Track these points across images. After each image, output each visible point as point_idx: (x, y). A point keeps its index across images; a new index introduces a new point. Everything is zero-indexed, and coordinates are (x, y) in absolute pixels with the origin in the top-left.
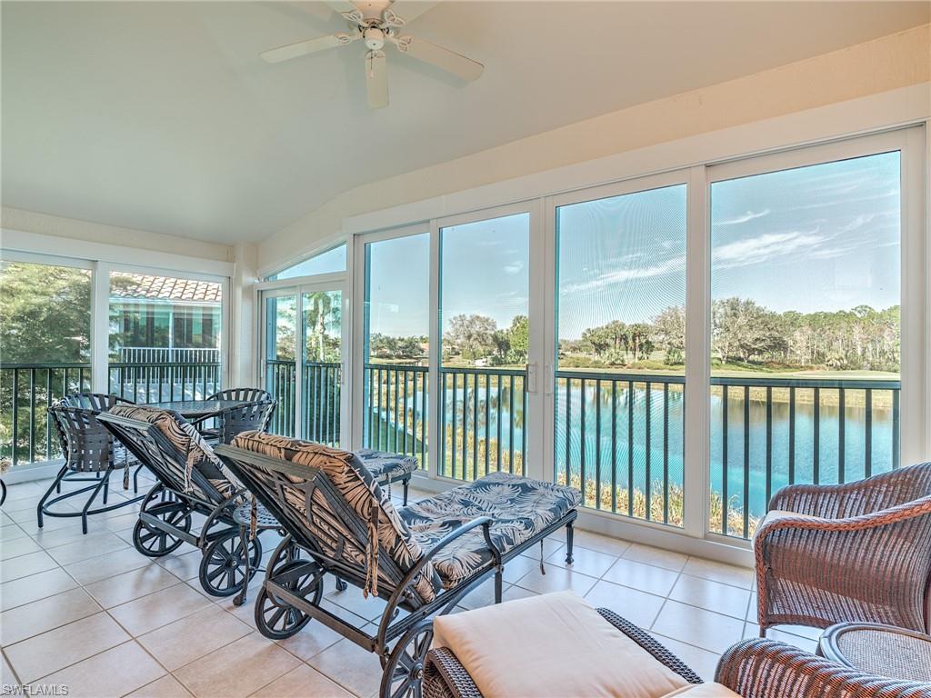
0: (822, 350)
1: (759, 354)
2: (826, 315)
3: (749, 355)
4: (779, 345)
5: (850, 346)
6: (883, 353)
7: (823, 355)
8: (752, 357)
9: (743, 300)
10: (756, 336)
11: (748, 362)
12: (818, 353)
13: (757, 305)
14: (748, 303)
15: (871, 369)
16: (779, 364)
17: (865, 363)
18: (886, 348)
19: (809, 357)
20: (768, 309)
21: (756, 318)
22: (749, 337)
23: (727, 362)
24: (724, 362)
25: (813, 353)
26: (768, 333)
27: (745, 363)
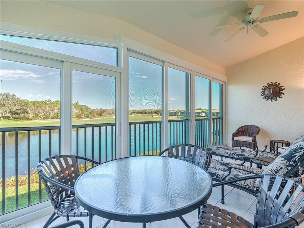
0: (37, 113)
1: (17, 115)
2: (38, 102)
3: (13, 115)
4: (25, 111)
5: (45, 112)
6: (55, 114)
7: (37, 115)
8: (14, 116)
9: (11, 94)
10: (17, 108)
11: (12, 118)
12: (36, 114)
13: (17, 96)
14: (13, 95)
15: (52, 119)
16: (25, 118)
17: (50, 117)
18: (55, 112)
19: (33, 115)
20: (22, 98)
21: (17, 101)
22: (14, 108)
23: (4, 118)
24: (2, 118)
25: (34, 114)
26: (22, 107)
27: (11, 118)
